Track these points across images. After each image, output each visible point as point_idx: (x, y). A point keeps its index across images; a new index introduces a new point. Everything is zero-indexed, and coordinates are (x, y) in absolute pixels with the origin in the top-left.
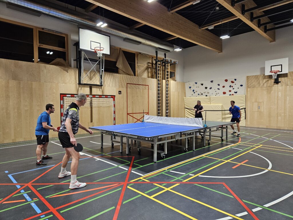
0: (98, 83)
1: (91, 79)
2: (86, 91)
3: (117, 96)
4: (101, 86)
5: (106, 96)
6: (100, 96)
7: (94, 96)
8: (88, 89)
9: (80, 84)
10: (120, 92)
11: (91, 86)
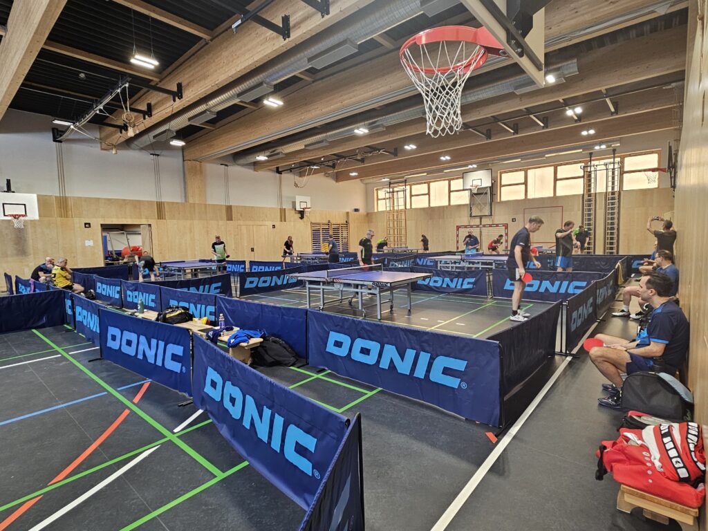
0: (487, 213)
1: (481, 211)
2: (477, 221)
3: (511, 224)
4: (491, 215)
5: (497, 225)
6: (490, 226)
7: (484, 226)
8: (479, 220)
9: (471, 216)
10: (514, 220)
11: (481, 217)
